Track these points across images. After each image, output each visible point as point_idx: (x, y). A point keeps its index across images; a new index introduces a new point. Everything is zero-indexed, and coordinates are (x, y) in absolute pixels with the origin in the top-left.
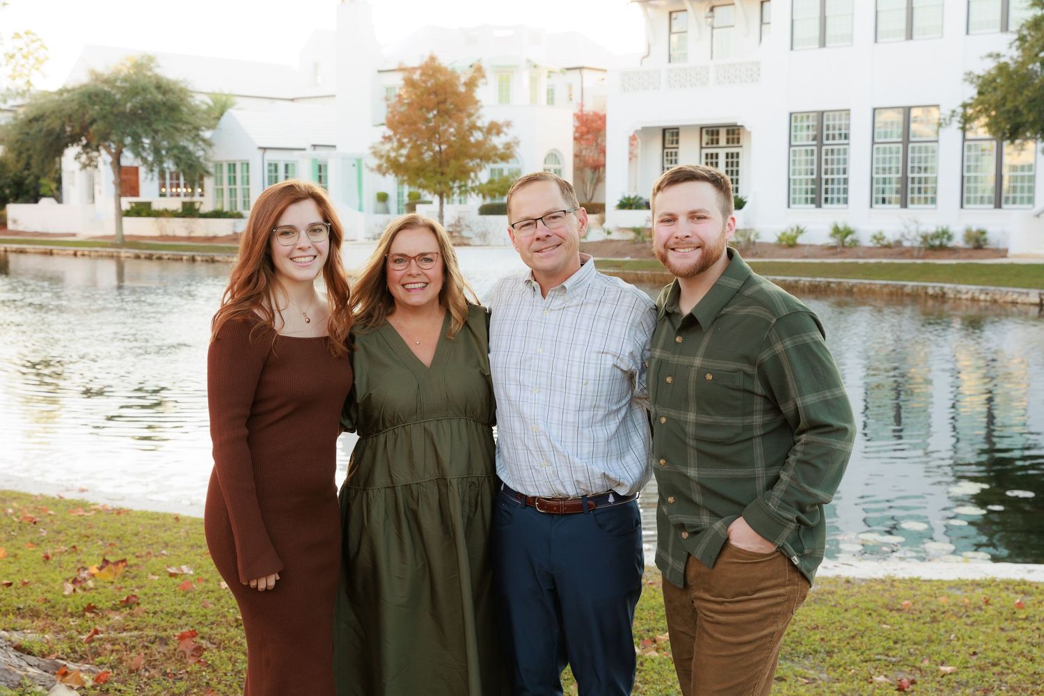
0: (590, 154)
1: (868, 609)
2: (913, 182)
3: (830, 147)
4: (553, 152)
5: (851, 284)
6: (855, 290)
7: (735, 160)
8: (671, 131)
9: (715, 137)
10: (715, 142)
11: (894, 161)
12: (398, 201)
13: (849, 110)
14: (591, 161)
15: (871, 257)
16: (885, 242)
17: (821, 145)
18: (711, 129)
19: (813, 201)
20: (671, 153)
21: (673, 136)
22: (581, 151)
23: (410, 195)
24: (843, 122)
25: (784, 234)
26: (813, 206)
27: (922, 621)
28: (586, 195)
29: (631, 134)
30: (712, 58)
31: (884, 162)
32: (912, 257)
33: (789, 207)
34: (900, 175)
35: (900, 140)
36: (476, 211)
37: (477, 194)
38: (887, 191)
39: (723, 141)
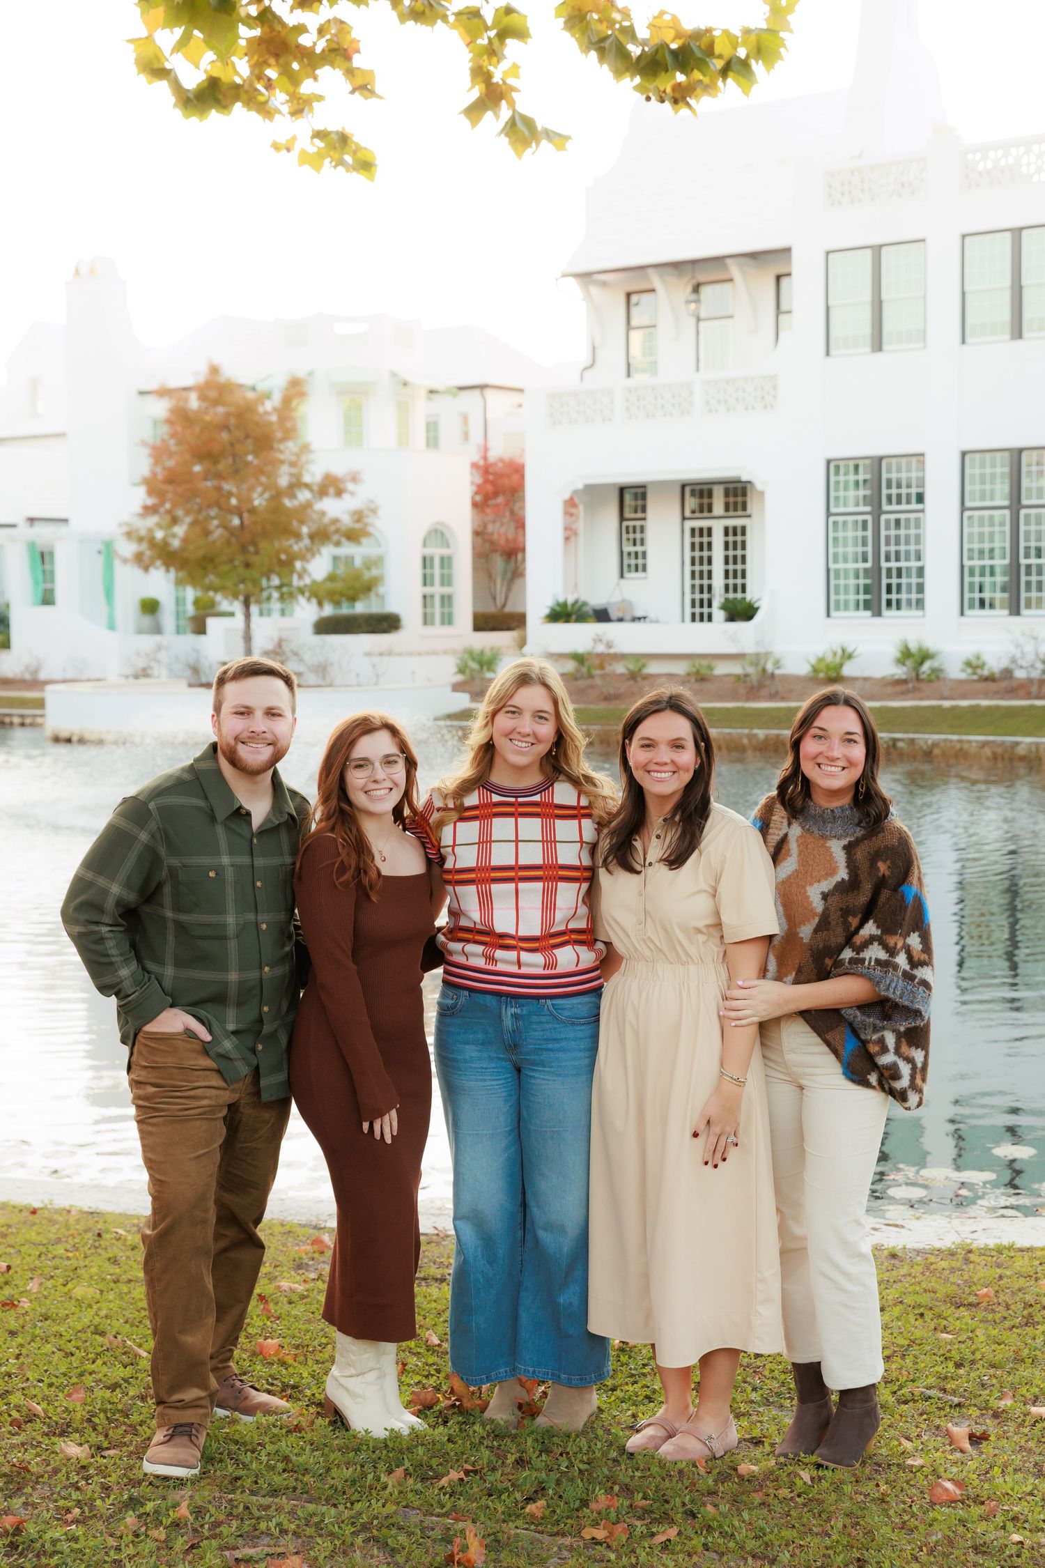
0: (501, 530)
1: (920, 1306)
2: (1028, 573)
3: (893, 517)
4: (439, 527)
5: (930, 742)
6: (936, 751)
7: (739, 538)
8: (633, 490)
9: (706, 501)
10: (706, 508)
11: (997, 537)
12: (178, 613)
13: (922, 455)
14: (502, 542)
15: (963, 697)
16: (986, 673)
17: (878, 512)
18: (698, 487)
19: (867, 605)
20: (634, 527)
21: (636, 499)
22: (485, 526)
23: (197, 602)
24: (914, 475)
25: (821, 660)
26: (868, 613)
27: (1008, 1324)
28: (494, 599)
29: (567, 496)
30: (698, 370)
31: (981, 540)
32: (1029, 696)
33: (828, 615)
34: (1007, 561)
35: (1006, 503)
36: (308, 628)
37: (309, 599)
38: (987, 587)
39: (718, 508)
